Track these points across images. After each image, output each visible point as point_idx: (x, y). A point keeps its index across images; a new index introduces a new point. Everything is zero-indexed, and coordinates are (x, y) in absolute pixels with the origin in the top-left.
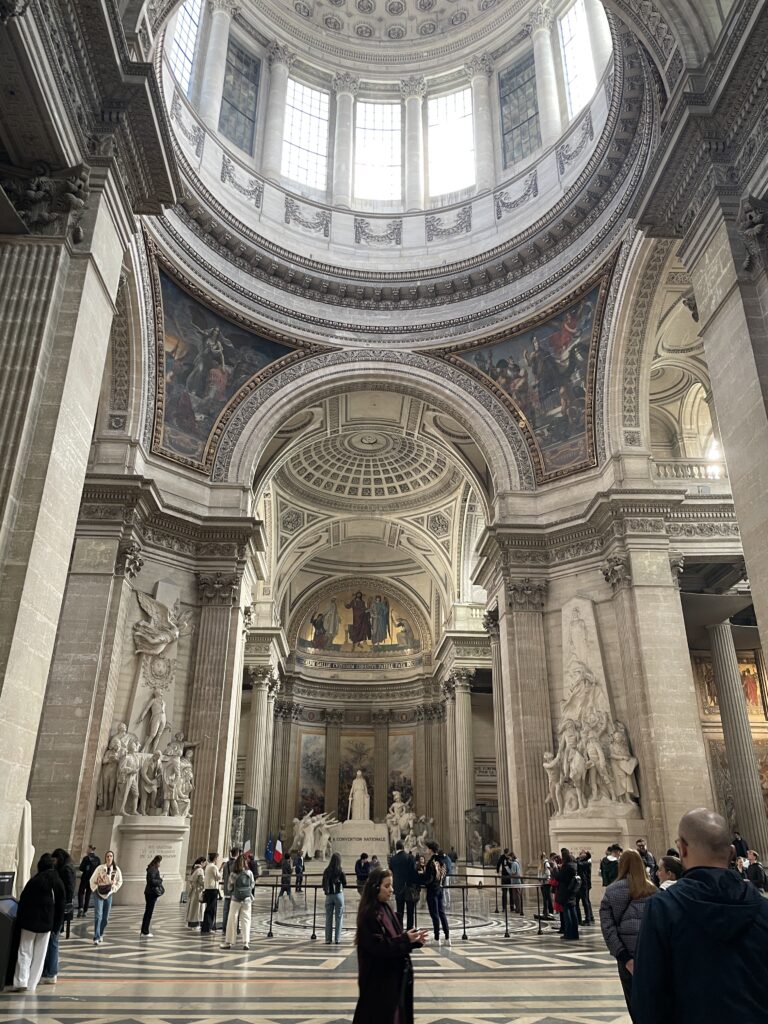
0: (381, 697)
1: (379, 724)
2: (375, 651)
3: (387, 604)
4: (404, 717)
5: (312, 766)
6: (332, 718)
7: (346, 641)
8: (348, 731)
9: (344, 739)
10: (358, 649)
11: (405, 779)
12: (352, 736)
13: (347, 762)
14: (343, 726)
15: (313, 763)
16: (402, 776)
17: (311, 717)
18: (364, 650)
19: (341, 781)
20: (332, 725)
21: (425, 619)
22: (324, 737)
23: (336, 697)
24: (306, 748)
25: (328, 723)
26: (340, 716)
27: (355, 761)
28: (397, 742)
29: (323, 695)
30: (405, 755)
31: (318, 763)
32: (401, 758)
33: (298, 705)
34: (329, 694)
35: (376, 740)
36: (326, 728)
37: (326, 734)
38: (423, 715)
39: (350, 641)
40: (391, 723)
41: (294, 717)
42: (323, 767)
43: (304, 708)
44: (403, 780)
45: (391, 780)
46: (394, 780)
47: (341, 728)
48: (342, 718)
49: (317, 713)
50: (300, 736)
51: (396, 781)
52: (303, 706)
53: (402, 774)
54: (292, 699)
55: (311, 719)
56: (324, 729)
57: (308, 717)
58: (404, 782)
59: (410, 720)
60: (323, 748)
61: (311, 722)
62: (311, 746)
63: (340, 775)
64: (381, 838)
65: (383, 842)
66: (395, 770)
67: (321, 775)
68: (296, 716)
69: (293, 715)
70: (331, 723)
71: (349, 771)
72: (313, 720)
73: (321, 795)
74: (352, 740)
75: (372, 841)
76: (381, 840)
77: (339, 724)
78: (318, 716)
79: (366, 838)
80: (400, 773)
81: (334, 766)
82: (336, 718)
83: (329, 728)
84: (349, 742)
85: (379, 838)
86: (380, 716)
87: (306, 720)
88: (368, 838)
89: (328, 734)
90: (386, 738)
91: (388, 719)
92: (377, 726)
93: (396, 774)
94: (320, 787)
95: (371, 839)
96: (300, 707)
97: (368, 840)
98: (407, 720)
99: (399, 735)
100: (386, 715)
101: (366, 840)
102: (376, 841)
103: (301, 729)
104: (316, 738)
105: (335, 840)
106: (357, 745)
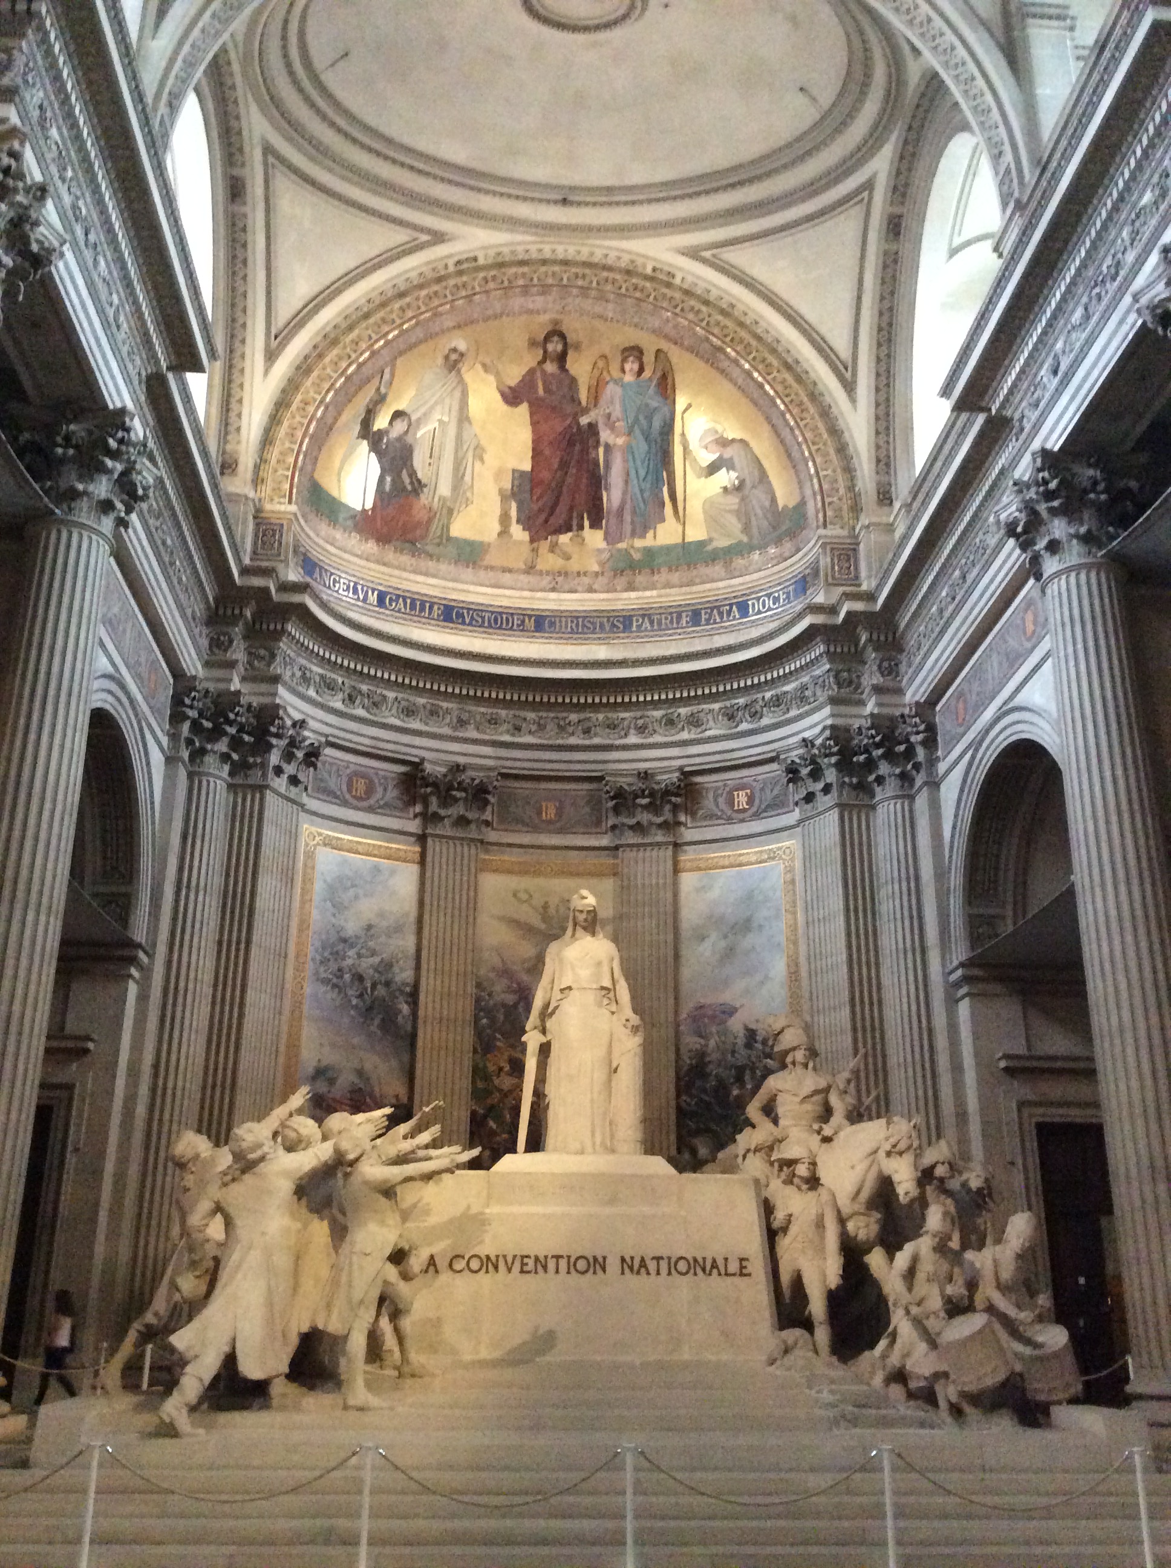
0: (641, 730)
1: (638, 828)
2: (618, 572)
3: (666, 386)
4: (741, 798)
5: (360, 978)
6: (447, 799)
7: (504, 532)
8: (511, 857)
9: (494, 886)
10: (548, 561)
11: (751, 1034)
12: (523, 871)
13: (505, 972)
14: (492, 836)
15: (366, 965)
16: (736, 1025)
17: (360, 791)
18: (574, 565)
19: (484, 1045)
20: (445, 829)
21: (825, 413)
22: (415, 868)
23: (462, 723)
24: (339, 907)
25: (429, 818)
26: (479, 794)
28: (715, 893)
29: (409, 712)
30: (748, 941)
31: (387, 966)
32: (729, 954)
33: (300, 724)
34: (434, 712)
35: (625, 890)
36: (422, 839)
37: (422, 862)
38: (831, 776)
39: (518, 533)
40: (685, 825)
41: (278, 771)
42: (407, 984)
43: (328, 751)
44: (741, 1041)
45: (691, 1041)
46: (702, 1041)
47: (482, 842)
48: (486, 802)
49: (385, 778)
50: (310, 855)
51: (712, 1043)
52: (323, 739)
53: (737, 1015)
54: (275, 694)
55: (355, 797)
56: (413, 839)
57: (344, 788)
58: (749, 1045)
59: (768, 806)
60: (407, 915)
61: (359, 809)
62: (356, 897)
63: (477, 1020)
64: (726, 1259)
65: (737, 1280)
66: (708, 1001)
67: (400, 1018)
68: (290, 769)
69: (274, 758)
70: (442, 818)
71: (515, 1006)
72: (365, 804)
73: (397, 1096)
74: (526, 891)
75: (669, 1273)
76: (723, 1271)
77: (473, 826)
78: (385, 790)
79: (632, 1258)
80: (731, 1011)
81: (454, 983)
82: (461, 803)
83: (432, 835)
84: (515, 895)
85: (714, 1261)
86: (644, 797)
87: (337, 797)
88: (643, 1260)
89: (429, 859)
90: (669, 881)
91: (675, 808)
92: (631, 838)
93: (713, 1018)
94: (394, 1063)
95: (664, 1265)
96: (309, 737)
97: (643, 1270)
98: (754, 809)
99: (723, 867)
100: (667, 793)
101: (631, 1268)
102: (695, 1274)
103: (313, 829)
104: (379, 871)
105: (435, 1265)
106: (546, 906)
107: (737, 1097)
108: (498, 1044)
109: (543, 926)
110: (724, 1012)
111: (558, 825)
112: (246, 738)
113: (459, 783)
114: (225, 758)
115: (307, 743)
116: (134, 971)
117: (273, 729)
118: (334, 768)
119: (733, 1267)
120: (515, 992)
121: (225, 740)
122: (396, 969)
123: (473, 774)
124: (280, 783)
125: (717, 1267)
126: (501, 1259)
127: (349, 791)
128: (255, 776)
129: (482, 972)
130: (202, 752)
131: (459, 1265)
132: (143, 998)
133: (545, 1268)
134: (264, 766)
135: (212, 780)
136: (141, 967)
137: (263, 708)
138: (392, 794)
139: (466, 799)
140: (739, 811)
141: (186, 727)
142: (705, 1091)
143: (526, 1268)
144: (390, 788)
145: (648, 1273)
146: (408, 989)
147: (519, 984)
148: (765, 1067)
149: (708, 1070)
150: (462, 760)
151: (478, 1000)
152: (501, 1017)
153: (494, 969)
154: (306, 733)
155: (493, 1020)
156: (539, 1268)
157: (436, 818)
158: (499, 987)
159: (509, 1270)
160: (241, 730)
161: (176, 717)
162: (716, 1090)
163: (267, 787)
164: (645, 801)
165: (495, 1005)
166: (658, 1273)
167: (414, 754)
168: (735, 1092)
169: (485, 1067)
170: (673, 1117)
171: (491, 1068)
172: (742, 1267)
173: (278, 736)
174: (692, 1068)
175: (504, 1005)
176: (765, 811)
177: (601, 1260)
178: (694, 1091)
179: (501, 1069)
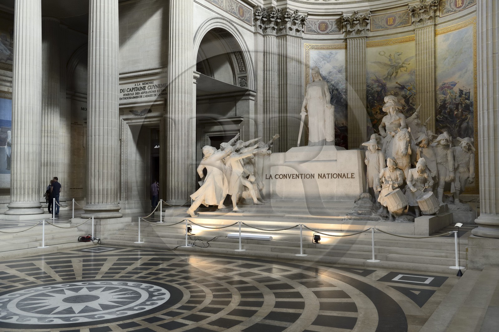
1: (421, 21)
6: (353, 25)
8: (378, 40)
9: (372, 52)
11: (461, 91)
12: (382, 44)
13: (378, 81)
14: (370, 34)
16: (456, 89)
17: (323, 28)
19: (370, 105)
20: (353, 35)
22: (343, 51)
25: (348, 33)
26: (364, 21)
27: (389, 77)
28: (449, 41)
30: (461, 57)
31: (337, 84)
32: (454, 63)
33: (297, 11)
35: (417, 45)
36: (345, 40)
37: (346, 48)
40: (439, 16)
41: (291, 29)
42: (344, 89)
43: (309, 17)
44: (458, 95)
45: (441, 97)
46: (445, 96)
47: (367, 37)
48: (367, 24)
49: (332, 22)
50: (307, 53)
51: (448, 97)
52: (306, 14)
53: (457, 85)
54: (286, 4)
55: (322, 31)
56: (343, 40)
57: (318, 28)
58: (460, 96)
59: (469, 4)
60: (342, 67)
61: (323, 34)
62: (325, 63)
63: (367, 97)
64: (347, 174)
65: (351, 179)
66: (446, 82)
67: (342, 100)
68: (294, 28)
69: (289, 25)
70: (351, 32)
71: (381, 91)
72: (326, 32)
73: (343, 124)
74: (383, 51)
75: (331, 178)
76: (346, 177)
77: (363, 32)
78: (332, 25)
79: (321, 174)
80: (455, 85)
81: (359, 86)
82: (358, 25)
83: (348, 38)
84: (379, 54)
85: (344, 174)
86: (423, 9)
87: (315, 32)
88: (324, 174)
89: (348, 47)
90: (433, 39)
91: (435, 11)
92: (420, 25)
93: (448, 87)
94: (341, 114)
95: (330, 176)
96: (301, 15)
97: (324, 177)
98: (464, 6)
99: (452, 31)
100: (431, 6)
101: (321, 177)
102: (339, 178)
103: (308, 44)
104: (332, 54)
105: (271, 177)
106: (390, 56)
107: (457, 114)
108: (375, 104)
109: (389, 63)
110: (452, 85)
111: (394, 26)
112: (279, 21)
113: (356, 18)
114: (273, 28)
115: (301, 17)
116: (251, 98)
117: (286, 16)
118: (313, 23)
119: (350, 176)
120: (381, 87)
121: (273, 23)
122: (340, 85)
123: (361, 14)
124: (293, 33)
125: (345, 176)
126: (287, 175)
127: (319, 28)
128: (284, 32)
129: (370, 81)
130: (266, 29)
131: (277, 177)
132: (256, 105)
133: (298, 177)
134: (285, 28)
135: (270, 36)
136: (253, 96)
137: (283, 9)
138: (334, 26)
139: (360, 23)
140: (458, 8)
141: (259, 23)
142: (445, 113)
143: (293, 177)
144: (334, 25)
145: (326, 178)
146: (344, 90)
147: (382, 84)
148: (466, 103)
149: (446, 106)
150: (356, 10)
151: (368, 91)
152: (376, 96)
153: (373, 80)
154: (299, 14)
155: (373, 97)
156: (297, 177)
157: (350, 32)
158: (375, 86)
159: (290, 178)
160: (277, 19)
161: (256, 20)
162: (449, 113)
163: (287, 35)
164: (423, 11)
165: (374, 91)
166: (328, 178)
167: (339, 11)
168: (456, 113)
169: (371, 112)
170: (434, 123)
171: (373, 112)
172: (352, 176)
173: (288, 18)
174: (441, 106)
175: (377, 91)
176: (467, 6)
177: (313, 175)
178: (442, 114)
179: (377, 112)
